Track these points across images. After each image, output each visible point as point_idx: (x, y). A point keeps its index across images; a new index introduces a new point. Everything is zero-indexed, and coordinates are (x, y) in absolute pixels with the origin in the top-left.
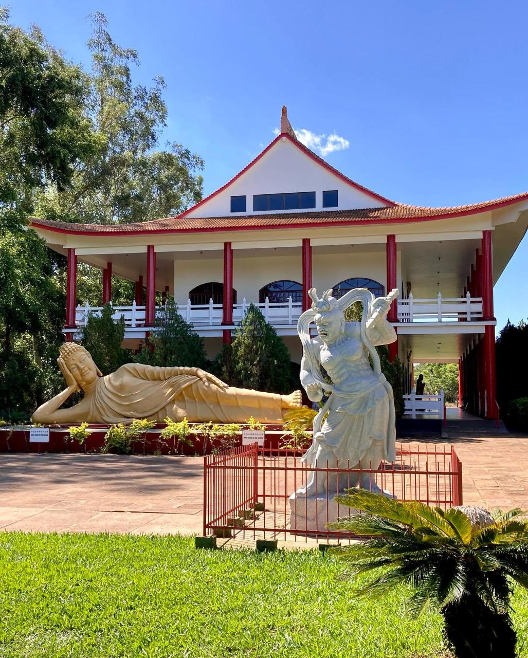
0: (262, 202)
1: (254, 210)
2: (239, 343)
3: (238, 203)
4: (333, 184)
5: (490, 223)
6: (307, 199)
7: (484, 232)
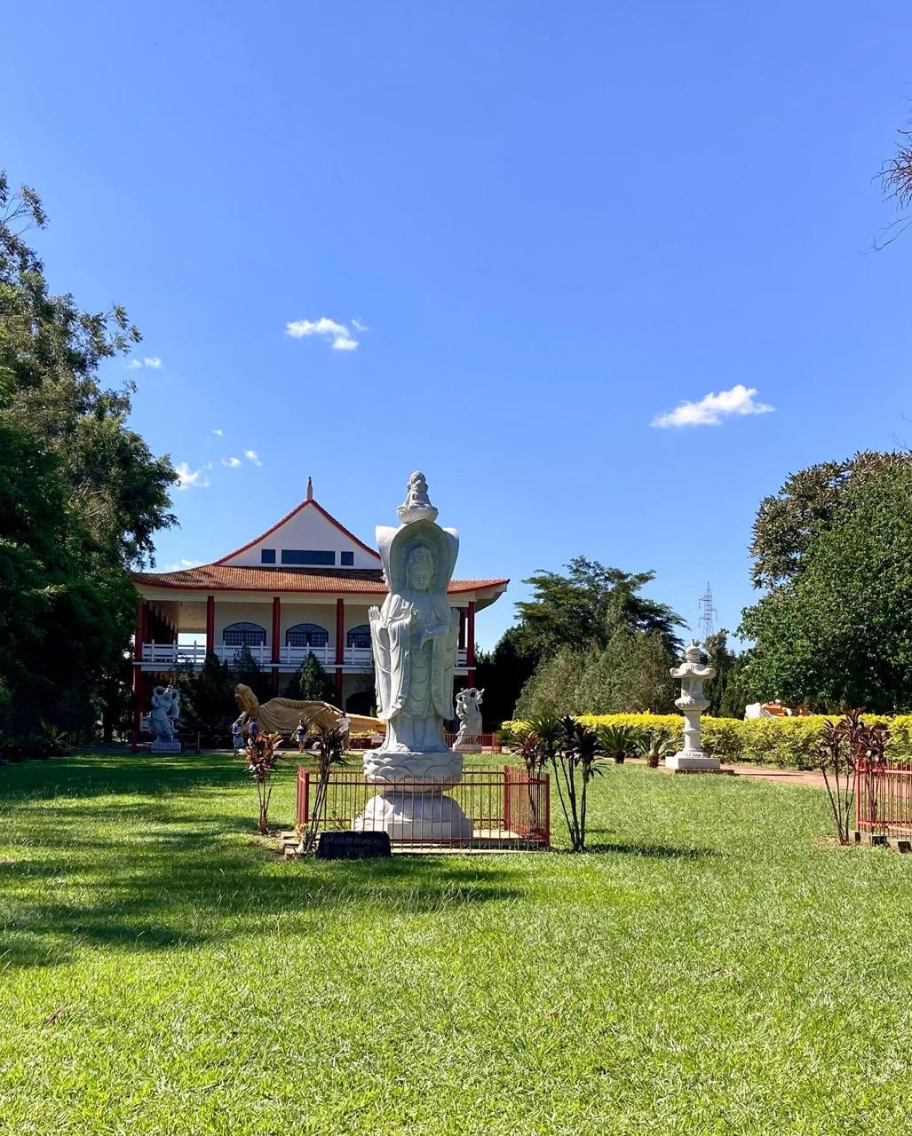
0: (289, 556)
1: (282, 563)
2: (304, 681)
3: (268, 555)
4: (350, 547)
5: (474, 597)
6: (328, 556)
7: (470, 603)
